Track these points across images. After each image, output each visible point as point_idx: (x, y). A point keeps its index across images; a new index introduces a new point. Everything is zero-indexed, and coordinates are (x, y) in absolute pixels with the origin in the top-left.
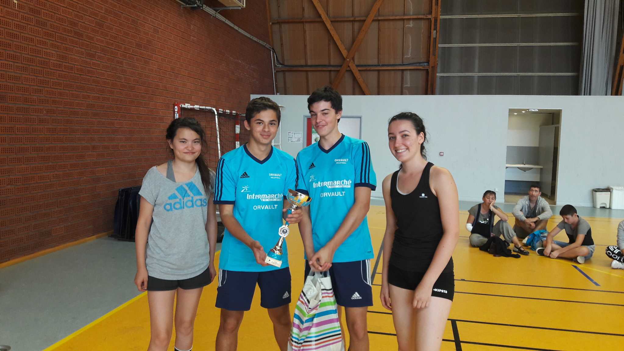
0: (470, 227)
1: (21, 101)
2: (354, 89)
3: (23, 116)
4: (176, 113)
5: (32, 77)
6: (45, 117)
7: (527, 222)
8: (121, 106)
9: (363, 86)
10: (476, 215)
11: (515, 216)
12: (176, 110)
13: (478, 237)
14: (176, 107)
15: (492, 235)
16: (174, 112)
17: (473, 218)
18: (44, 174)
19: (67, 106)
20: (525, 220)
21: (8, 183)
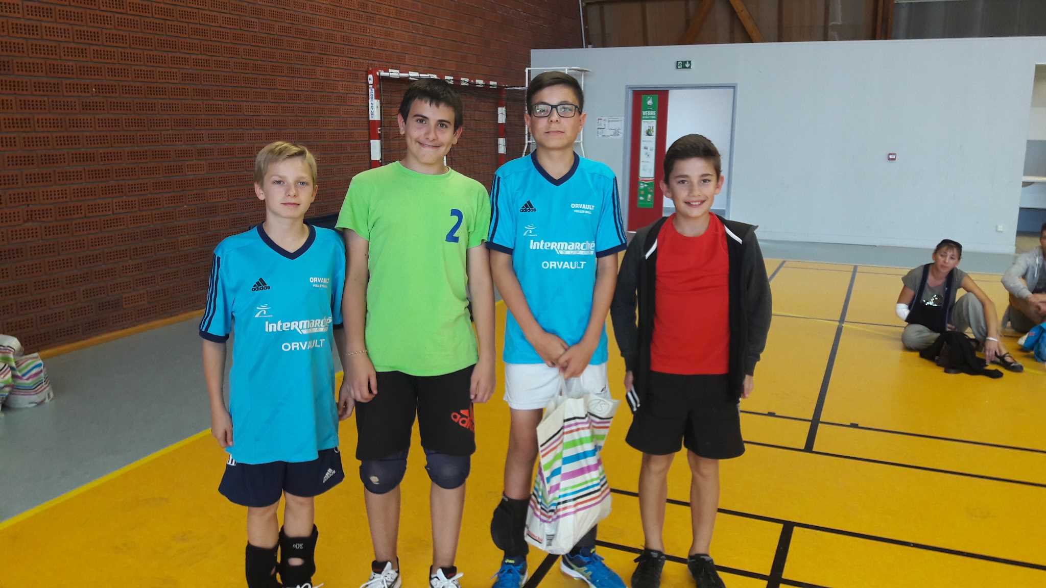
0: (903, 311)
1: (42, 71)
2: (732, 32)
3: (48, 99)
4: (371, 86)
5: (63, 26)
6: (96, 99)
7: (1031, 302)
8: (254, 76)
9: (749, 25)
10: (918, 287)
11: (1007, 288)
12: (371, 82)
13: (921, 332)
14: (370, 76)
15: (949, 327)
16: (368, 84)
17: (911, 293)
18: (99, 201)
19: (140, 79)
20: (1027, 298)
21: (25, 219)
